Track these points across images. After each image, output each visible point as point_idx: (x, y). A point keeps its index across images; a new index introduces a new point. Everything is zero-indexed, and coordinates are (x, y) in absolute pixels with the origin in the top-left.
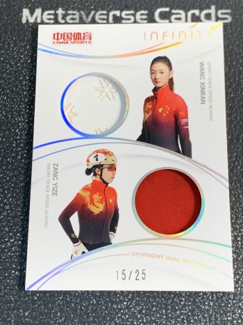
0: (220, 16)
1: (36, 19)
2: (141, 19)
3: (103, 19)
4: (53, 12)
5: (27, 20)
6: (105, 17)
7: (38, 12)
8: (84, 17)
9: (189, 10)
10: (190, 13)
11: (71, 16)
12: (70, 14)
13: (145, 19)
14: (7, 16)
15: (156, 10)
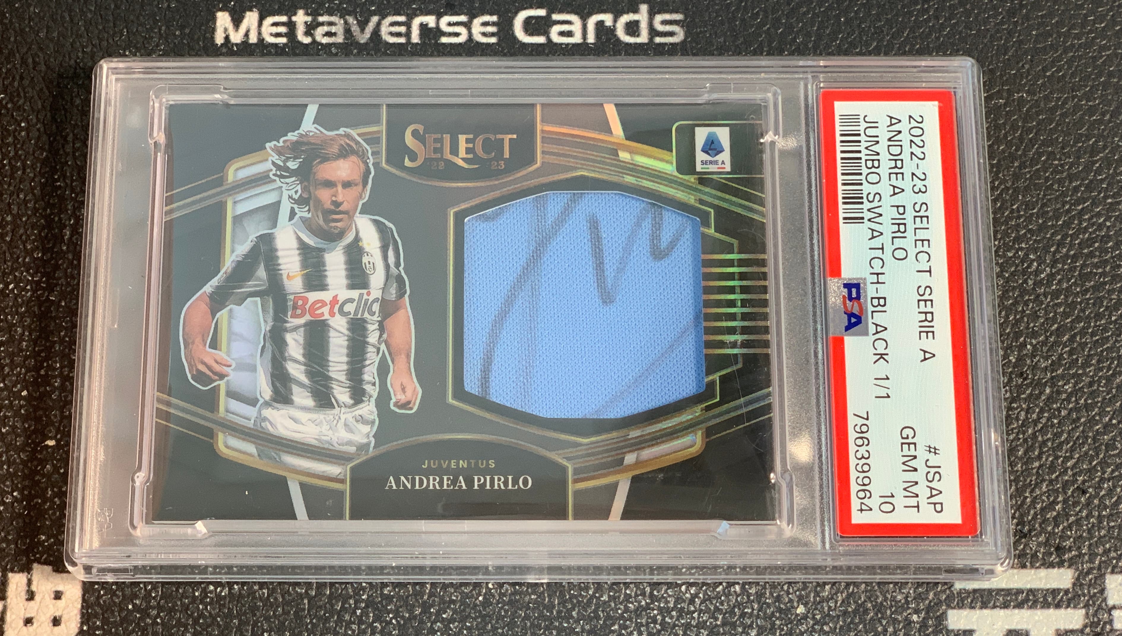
0: (660, 28)
1: (247, 35)
2: (484, 34)
3: (399, 35)
4: (284, 19)
5: (227, 38)
6: (403, 29)
7: (251, 18)
8: (355, 29)
9: (590, 14)
10: (592, 21)
11: (326, 29)
12: (322, 24)
13: (493, 35)
14: (182, 28)
15: (516, 13)
